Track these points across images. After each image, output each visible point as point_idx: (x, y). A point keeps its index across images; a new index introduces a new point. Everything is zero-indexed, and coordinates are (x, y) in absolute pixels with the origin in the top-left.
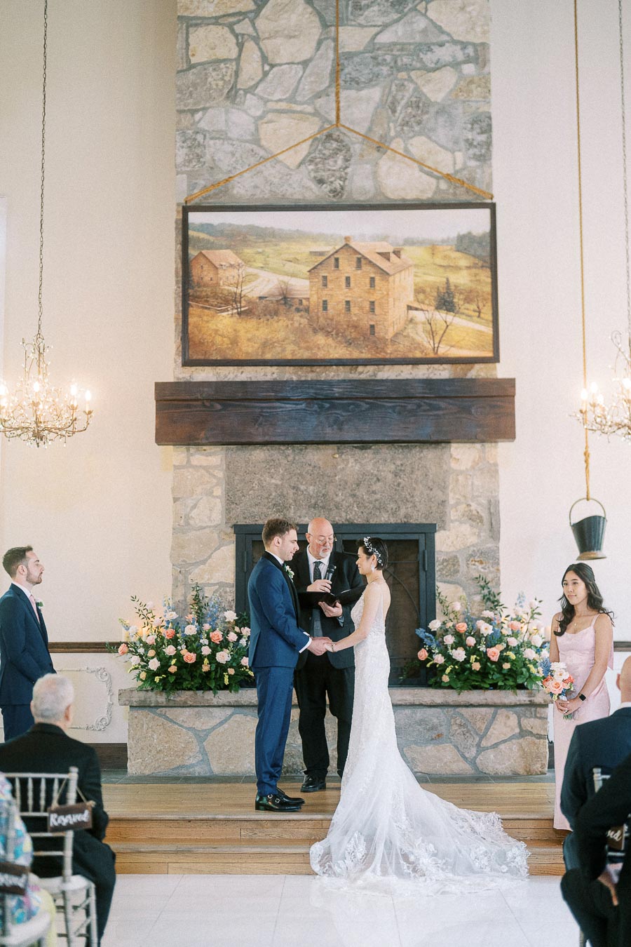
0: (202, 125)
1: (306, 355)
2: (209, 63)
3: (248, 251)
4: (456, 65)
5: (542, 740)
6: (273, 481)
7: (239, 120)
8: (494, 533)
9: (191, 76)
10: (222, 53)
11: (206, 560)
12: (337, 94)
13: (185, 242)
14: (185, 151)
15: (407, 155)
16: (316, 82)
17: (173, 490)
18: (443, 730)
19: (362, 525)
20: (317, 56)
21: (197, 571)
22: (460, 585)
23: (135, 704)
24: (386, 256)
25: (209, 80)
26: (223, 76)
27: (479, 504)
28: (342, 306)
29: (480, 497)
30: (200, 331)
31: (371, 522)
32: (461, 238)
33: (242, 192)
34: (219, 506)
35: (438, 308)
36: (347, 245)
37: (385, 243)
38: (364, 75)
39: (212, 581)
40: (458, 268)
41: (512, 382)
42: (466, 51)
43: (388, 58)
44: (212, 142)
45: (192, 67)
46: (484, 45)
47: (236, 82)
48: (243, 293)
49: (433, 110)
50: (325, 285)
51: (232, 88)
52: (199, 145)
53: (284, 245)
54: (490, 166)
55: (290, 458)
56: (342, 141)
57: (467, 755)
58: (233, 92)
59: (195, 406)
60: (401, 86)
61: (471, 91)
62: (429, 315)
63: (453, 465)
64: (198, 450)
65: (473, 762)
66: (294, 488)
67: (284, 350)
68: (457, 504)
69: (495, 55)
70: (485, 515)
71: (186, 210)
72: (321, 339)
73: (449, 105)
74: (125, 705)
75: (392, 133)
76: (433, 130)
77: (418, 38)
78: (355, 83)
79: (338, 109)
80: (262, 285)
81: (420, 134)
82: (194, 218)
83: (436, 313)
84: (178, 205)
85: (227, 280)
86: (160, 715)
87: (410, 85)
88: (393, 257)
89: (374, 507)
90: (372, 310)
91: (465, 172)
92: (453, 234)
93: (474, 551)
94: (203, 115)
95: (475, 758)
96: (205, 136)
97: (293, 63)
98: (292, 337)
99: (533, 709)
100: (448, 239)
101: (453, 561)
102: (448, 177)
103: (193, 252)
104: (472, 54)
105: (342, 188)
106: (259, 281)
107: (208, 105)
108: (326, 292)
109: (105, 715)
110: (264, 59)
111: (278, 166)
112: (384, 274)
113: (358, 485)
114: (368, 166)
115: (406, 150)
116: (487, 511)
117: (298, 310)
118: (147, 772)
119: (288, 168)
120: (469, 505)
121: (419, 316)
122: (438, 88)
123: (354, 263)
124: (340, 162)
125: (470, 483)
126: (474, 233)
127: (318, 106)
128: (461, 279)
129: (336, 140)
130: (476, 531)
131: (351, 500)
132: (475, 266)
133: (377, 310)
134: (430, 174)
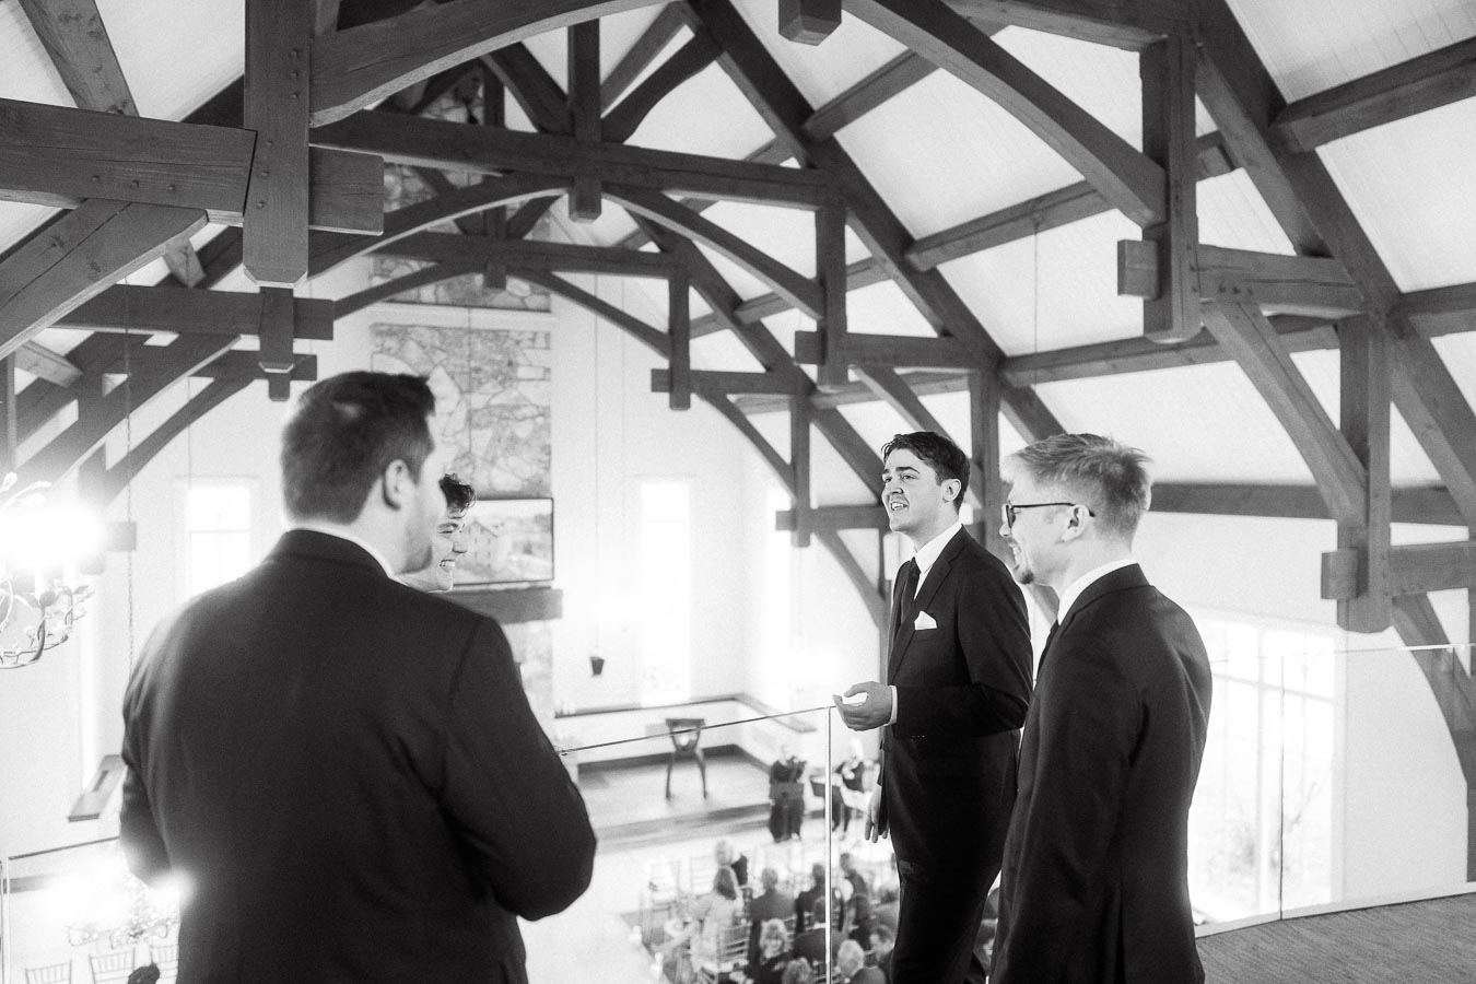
4: (533, 418)
8: (550, 664)
12: (470, 432)
16: (456, 425)
20: (457, 410)
24: (496, 527)
27: (543, 650)
29: (542, 646)
32: (536, 516)
35: (524, 553)
37: (497, 520)
38: (485, 421)
40: (534, 533)
41: (561, 590)
42: (539, 410)
43: (497, 412)
46: (548, 408)
49: (520, 443)
54: (550, 474)
56: (471, 459)
60: (504, 429)
61: (541, 432)
62: (519, 557)
63: (529, 631)
68: (532, 651)
69: (554, 414)
73: (530, 440)
75: (499, 453)
76: (521, 453)
77: (513, 402)
78: (478, 426)
79: (470, 441)
81: (514, 455)
83: (523, 556)
87: (509, 429)
88: (501, 528)
90: (489, 556)
91: (537, 477)
92: (533, 514)
93: (541, 673)
100: (530, 516)
102: (528, 480)
104: (542, 413)
112: (496, 536)
114: (485, 473)
115: (507, 464)
116: (547, 654)
120: (538, 651)
121: (514, 558)
122: (523, 430)
124: (470, 470)
125: (538, 640)
126: (543, 513)
127: (457, 438)
128: (536, 538)
129: (468, 458)
130: (541, 664)
132: (543, 532)
133: (492, 556)
134: (519, 478)
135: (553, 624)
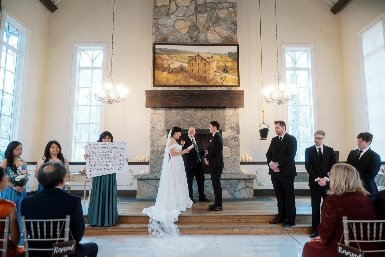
0: (159, 22)
1: (187, 84)
2: (161, 6)
3: (172, 56)
4: (227, 8)
5: (252, 189)
6: (178, 118)
7: (170, 21)
8: (238, 132)
9: (157, 10)
10: (165, 4)
11: (160, 139)
12: (196, 14)
13: (154, 53)
14: (155, 29)
15: (215, 31)
16: (190, 12)
17: (151, 120)
18: (225, 186)
19: (202, 130)
20: (191, 5)
21: (157, 142)
22: (229, 146)
23: (139, 179)
24: (209, 58)
25: (162, 11)
26: (165, 10)
27: (234, 124)
28: (197, 71)
29: (234, 122)
30: (158, 77)
31: (205, 129)
32: (229, 53)
33: (170, 40)
34: (163, 125)
35: (223, 72)
36: (198, 55)
37: (209, 54)
38: (204, 10)
39: (161, 145)
40: (228, 61)
41: (243, 91)
42: (230, 5)
43: (210, 6)
44: (162, 27)
45: (157, 7)
46: (235, 3)
47: (169, 11)
48: (170, 67)
49: (221, 20)
50: (192, 65)
51: (168, 13)
52: (159, 28)
53: (181, 54)
54: (237, 35)
55: (183, 112)
56: (197, 27)
57: (231, 193)
58: (168, 14)
59: (157, 97)
60: (213, 13)
61: (232, 15)
62: (221, 74)
63: (227, 114)
64: (157, 109)
65: (233, 195)
66: (184, 120)
67: (181, 83)
68: (228, 124)
69: (238, 6)
70: (235, 127)
71: (155, 45)
72: (191, 80)
73: (226, 19)
74: (136, 179)
75: (211, 26)
76: (222, 25)
77: (218, 1)
78: (201, 12)
79: (196, 18)
80: (175, 65)
81: (218, 26)
82: (157, 47)
83: (222, 73)
84: (153, 44)
85: (166, 64)
86: (146, 182)
87: (216, 13)
88: (211, 58)
89: (205, 125)
90: (205, 72)
91: (230, 36)
92: (227, 53)
93: (232, 137)
94: (160, 20)
95: (233, 194)
96: (160, 25)
97: (184, 7)
98: (183, 79)
99: (250, 180)
100: (226, 53)
101: (227, 140)
102: (225, 38)
103: (156, 56)
104: (232, 5)
105: (197, 40)
106: (175, 64)
107: (161, 17)
108: (192, 67)
109: (131, 182)
110: (177, 5)
111: (180, 34)
112: (209, 63)
113: (201, 119)
114: (204, 34)
115: (214, 30)
116: (236, 126)
117: (185, 72)
118: (142, 198)
119: (183, 34)
120: (231, 125)
121: (218, 74)
122: (222, 14)
123: (200, 59)
124: (196, 33)
125: (231, 118)
126: (233, 52)
127: (191, 18)
128: (229, 64)
129: (196, 27)
130: (233, 132)
131: (199, 123)
132: (233, 61)
133: (206, 72)
134: (221, 37)
135: (240, 110)
